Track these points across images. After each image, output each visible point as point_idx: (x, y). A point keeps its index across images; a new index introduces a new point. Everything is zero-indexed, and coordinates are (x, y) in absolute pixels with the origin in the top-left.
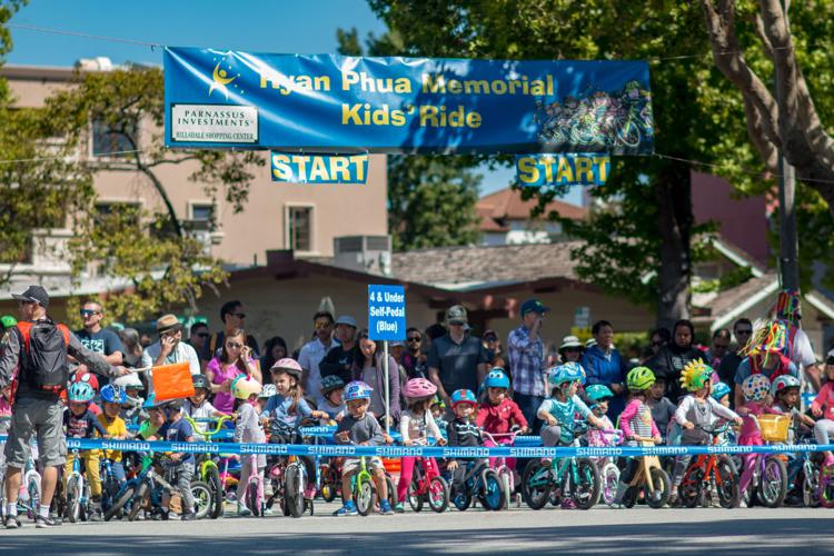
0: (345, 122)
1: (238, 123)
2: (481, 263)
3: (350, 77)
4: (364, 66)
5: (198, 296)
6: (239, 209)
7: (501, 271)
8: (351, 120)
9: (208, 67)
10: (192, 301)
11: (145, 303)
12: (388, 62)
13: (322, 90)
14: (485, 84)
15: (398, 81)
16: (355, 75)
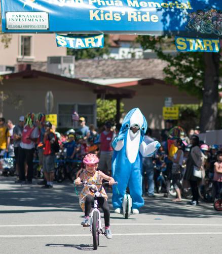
0: (91, 18)
1: (39, 20)
2: (113, 68)
6: (7, 46)
7: (123, 71)
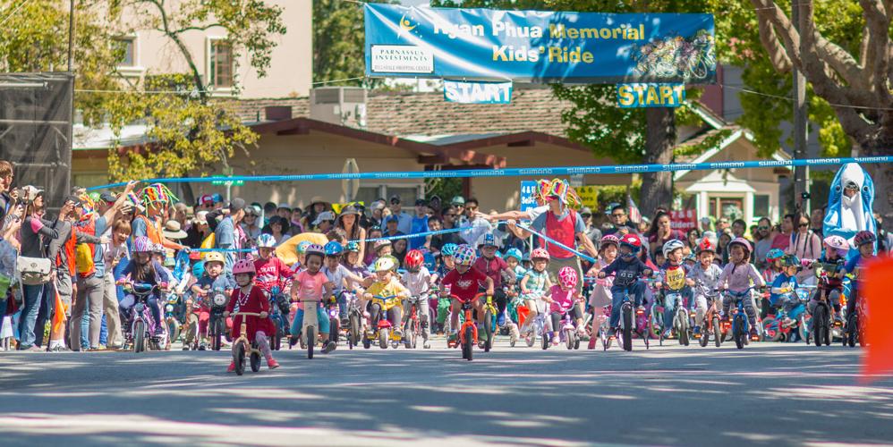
0: (495, 58)
1: (419, 59)
3: (498, 26)
4: (508, 17)
5: (231, 155)
6: (263, 74)
8: (499, 57)
9: (396, 18)
10: (225, 160)
11: (182, 161)
12: (525, 14)
13: (478, 35)
14: (595, 31)
15: (532, 29)
16: (501, 24)
